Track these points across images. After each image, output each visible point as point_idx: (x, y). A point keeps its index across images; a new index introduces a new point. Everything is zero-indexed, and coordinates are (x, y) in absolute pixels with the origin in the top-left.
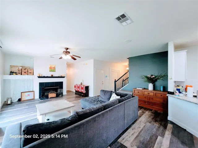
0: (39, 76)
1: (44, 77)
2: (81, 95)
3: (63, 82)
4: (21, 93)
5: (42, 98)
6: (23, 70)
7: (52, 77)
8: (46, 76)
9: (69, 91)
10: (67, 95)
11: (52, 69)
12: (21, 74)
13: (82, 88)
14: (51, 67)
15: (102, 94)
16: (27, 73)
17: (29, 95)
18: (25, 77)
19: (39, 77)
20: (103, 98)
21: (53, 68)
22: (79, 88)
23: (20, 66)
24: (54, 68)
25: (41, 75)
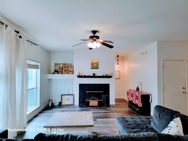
0: (78, 75)
1: (85, 77)
2: (136, 111)
3: (109, 84)
4: (62, 95)
5: (82, 105)
6: (64, 68)
7: (94, 76)
8: (87, 75)
9: (118, 101)
10: (116, 106)
11: (95, 66)
12: (62, 74)
13: (137, 98)
14: (93, 62)
15: (156, 114)
16: (67, 71)
17: (68, 99)
18: (65, 76)
19: (79, 77)
20: (156, 124)
21: (95, 63)
22: (133, 97)
23: (62, 64)
24: (97, 63)
25: (81, 74)
